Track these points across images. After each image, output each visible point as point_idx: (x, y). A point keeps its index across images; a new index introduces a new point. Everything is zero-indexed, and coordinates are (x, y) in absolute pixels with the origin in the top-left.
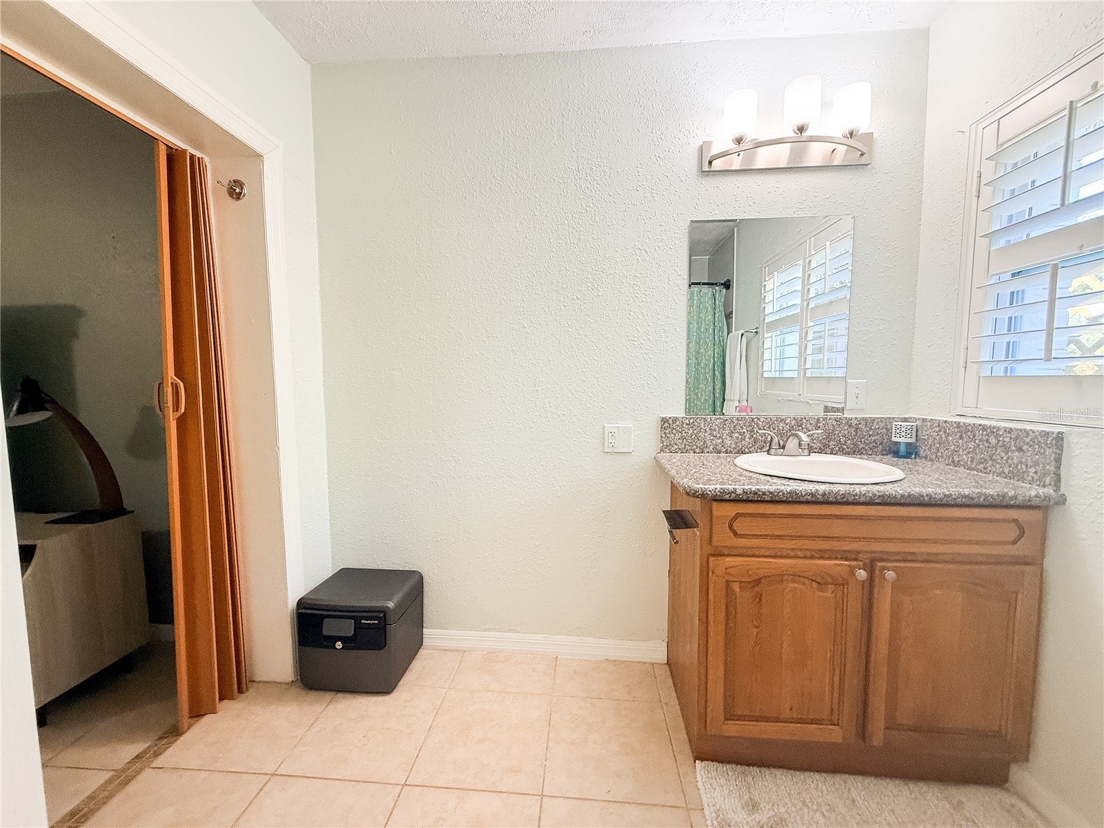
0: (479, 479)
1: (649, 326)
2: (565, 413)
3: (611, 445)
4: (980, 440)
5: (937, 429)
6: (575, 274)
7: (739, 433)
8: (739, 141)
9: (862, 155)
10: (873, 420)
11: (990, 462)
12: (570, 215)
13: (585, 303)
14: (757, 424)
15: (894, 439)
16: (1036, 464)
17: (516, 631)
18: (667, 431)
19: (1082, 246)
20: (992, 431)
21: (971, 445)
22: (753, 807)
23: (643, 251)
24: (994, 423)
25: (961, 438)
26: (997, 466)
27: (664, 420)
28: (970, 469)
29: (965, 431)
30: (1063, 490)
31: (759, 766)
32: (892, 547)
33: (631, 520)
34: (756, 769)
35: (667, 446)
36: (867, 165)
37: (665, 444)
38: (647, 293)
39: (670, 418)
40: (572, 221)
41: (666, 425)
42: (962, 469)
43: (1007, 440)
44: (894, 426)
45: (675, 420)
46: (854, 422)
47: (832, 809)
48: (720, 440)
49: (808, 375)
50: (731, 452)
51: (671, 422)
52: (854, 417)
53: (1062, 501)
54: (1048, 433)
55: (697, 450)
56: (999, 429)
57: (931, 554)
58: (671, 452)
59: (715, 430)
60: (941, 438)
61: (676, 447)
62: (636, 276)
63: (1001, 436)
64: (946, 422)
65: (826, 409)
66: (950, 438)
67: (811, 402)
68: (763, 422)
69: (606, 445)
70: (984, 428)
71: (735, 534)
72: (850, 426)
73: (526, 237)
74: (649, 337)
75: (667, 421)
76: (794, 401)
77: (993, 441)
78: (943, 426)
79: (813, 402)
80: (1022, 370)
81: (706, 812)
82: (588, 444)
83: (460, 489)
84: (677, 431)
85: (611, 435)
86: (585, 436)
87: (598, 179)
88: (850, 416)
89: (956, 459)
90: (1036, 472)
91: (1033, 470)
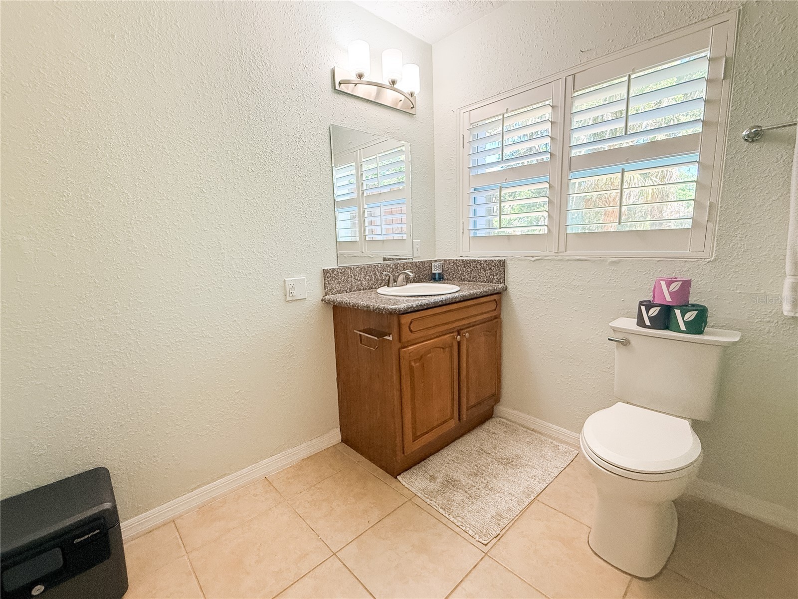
0: (168, 346)
1: (310, 200)
2: (252, 272)
3: (291, 295)
4: (473, 267)
5: (452, 264)
6: (248, 149)
7: (369, 276)
8: (360, 76)
9: (412, 108)
10: (425, 262)
11: (478, 277)
12: (238, 93)
13: (259, 176)
14: (377, 269)
15: (433, 272)
16: (497, 274)
17: (225, 475)
18: (329, 279)
19: (507, 179)
20: (479, 262)
21: (469, 270)
22: (433, 478)
23: (300, 140)
24: (479, 259)
25: (464, 267)
26: (482, 278)
27: (325, 272)
28: (469, 281)
29: (466, 263)
30: (506, 284)
31: (423, 460)
32: (464, 322)
33: (310, 350)
34: (423, 463)
35: (330, 290)
36: (414, 115)
37: (329, 288)
38: (306, 174)
39: (330, 269)
40: (240, 99)
41: (328, 275)
42: (466, 282)
43: (485, 265)
44: (433, 265)
45: (334, 270)
46: (418, 264)
47: (457, 458)
48: (360, 282)
49: (367, 239)
50: (366, 289)
51: (331, 272)
52: (417, 261)
53: (506, 289)
54: (501, 260)
55: (348, 291)
56: (481, 261)
57: (475, 322)
58: (333, 294)
59: (356, 275)
60: (455, 268)
61: (336, 290)
62: (297, 159)
63: (482, 264)
64: (456, 260)
65: (385, 259)
66: (459, 268)
67: (372, 256)
68: (380, 268)
69: (288, 295)
70: (475, 261)
71: (411, 331)
72: (417, 267)
73: (196, 102)
74: (311, 209)
75: (329, 272)
76: (358, 257)
77: (479, 267)
78: (455, 262)
79: (374, 256)
80: (480, 233)
81: (419, 494)
82: (273, 297)
83: (145, 362)
84: (335, 279)
85: (291, 287)
86: (270, 290)
87: (260, 67)
88: (416, 261)
89: (463, 278)
90: (497, 278)
91: (496, 277)
